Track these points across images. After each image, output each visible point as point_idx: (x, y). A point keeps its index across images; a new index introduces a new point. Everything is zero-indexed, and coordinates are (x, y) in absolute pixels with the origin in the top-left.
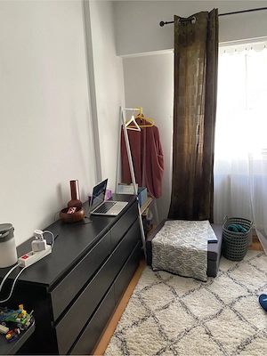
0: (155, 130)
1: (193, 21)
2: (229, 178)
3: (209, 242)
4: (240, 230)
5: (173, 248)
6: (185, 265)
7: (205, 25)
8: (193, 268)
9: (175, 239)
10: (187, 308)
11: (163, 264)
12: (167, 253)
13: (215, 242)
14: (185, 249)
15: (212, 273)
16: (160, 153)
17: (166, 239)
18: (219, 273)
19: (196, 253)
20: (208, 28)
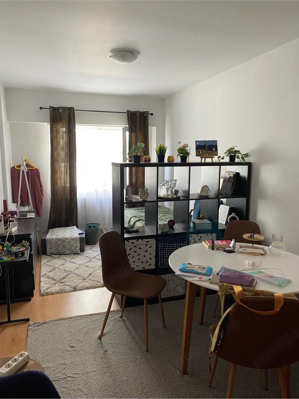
0: (37, 171)
1: (61, 111)
2: (85, 200)
3: (79, 234)
4: (94, 227)
5: (59, 240)
6: (68, 247)
7: (68, 114)
8: (72, 248)
9: (59, 235)
10: (74, 263)
11: (53, 250)
12: (56, 243)
13: (83, 234)
14: (67, 239)
15: (82, 250)
16: (41, 186)
17: (54, 236)
18: (85, 250)
19: (73, 239)
20: (69, 116)
